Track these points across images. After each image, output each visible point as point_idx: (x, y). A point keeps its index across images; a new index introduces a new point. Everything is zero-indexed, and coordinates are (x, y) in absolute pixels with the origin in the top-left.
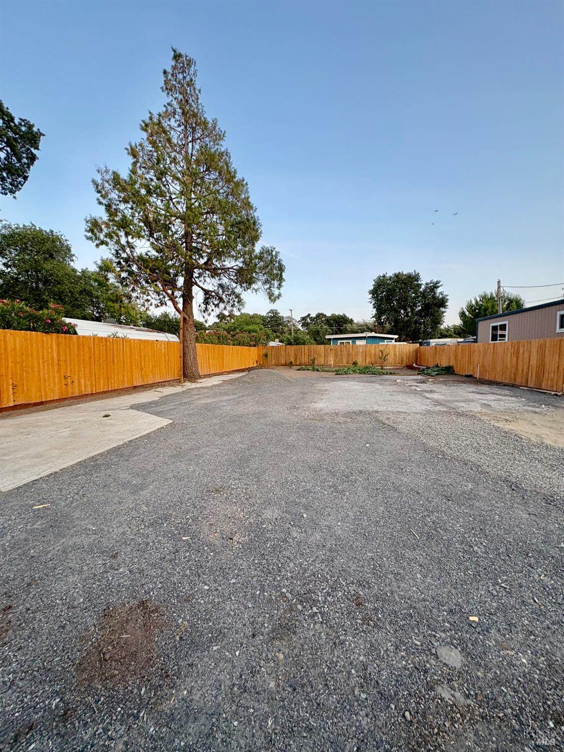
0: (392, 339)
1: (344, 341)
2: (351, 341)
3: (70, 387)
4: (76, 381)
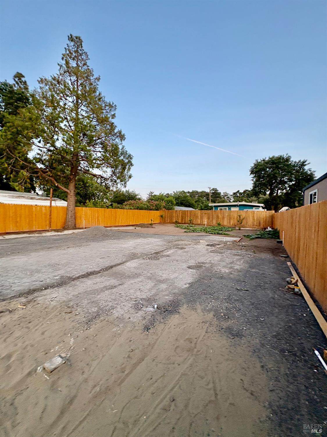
0: (259, 207)
1: (223, 208)
2: (227, 208)
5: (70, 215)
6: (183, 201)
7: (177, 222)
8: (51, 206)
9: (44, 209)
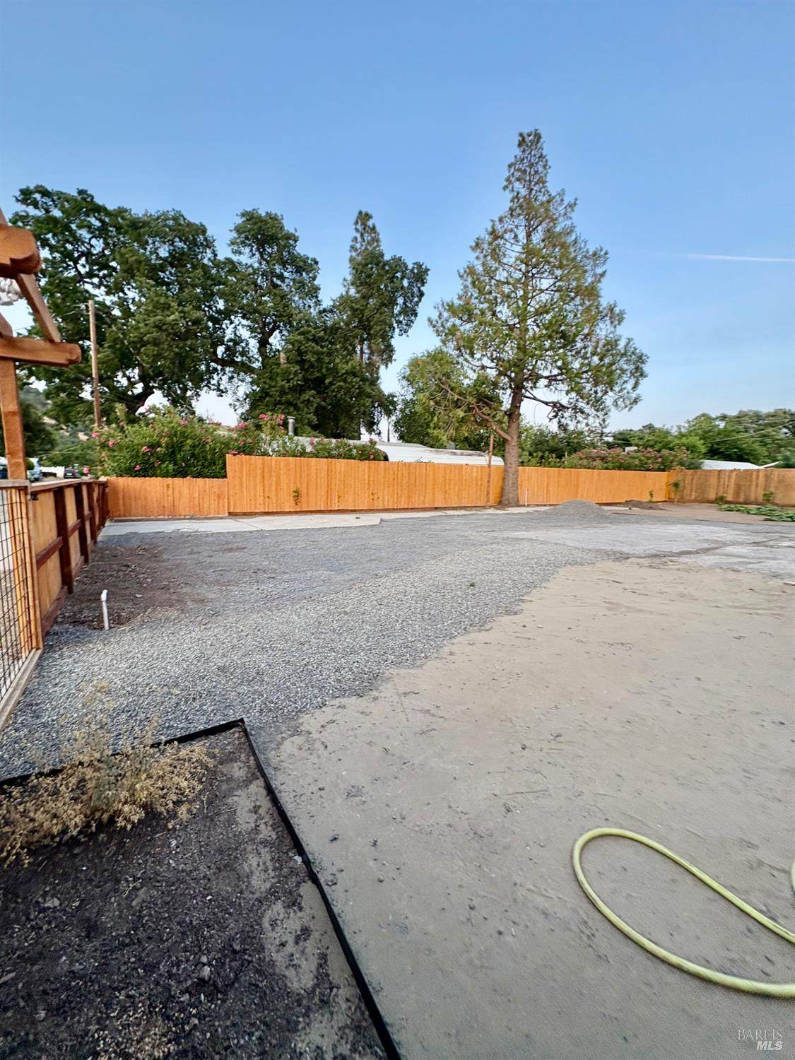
3: (375, 501)
4: (381, 498)
5: (511, 482)
6: (718, 443)
7: (720, 500)
8: (489, 466)
9: (475, 470)
